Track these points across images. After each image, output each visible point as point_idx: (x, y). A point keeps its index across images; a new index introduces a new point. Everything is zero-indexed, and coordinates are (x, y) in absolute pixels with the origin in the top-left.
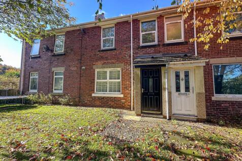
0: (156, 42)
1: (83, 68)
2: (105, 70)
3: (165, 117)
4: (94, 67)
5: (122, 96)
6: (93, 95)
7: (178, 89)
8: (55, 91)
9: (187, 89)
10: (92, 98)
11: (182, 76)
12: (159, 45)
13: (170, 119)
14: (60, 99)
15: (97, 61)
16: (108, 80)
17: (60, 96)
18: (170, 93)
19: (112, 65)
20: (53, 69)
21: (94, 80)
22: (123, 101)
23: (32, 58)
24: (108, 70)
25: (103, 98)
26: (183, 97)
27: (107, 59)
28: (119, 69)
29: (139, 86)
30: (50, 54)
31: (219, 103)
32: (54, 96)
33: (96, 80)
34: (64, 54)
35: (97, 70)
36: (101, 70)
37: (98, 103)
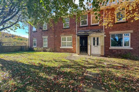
0: (87, 25)
1: (56, 36)
2: (65, 37)
3: (89, 55)
4: (61, 36)
5: (72, 48)
6: (61, 48)
7: (94, 44)
8: (44, 46)
9: (98, 44)
10: (60, 49)
11: (96, 39)
12: (88, 26)
13: (90, 56)
14: (47, 50)
15: (62, 33)
16: (67, 41)
17: (46, 48)
18: (91, 46)
19: (68, 35)
20: (43, 37)
21: (61, 41)
22: (73, 50)
23: (33, 32)
24: (67, 37)
25: (65, 49)
26: (96, 47)
27: (66, 32)
28: (71, 37)
29: (79, 43)
30: (41, 30)
31: (112, 50)
32: (44, 48)
33: (62, 41)
34: (48, 30)
35: (62, 37)
36: (63, 37)
37: (62, 51)
